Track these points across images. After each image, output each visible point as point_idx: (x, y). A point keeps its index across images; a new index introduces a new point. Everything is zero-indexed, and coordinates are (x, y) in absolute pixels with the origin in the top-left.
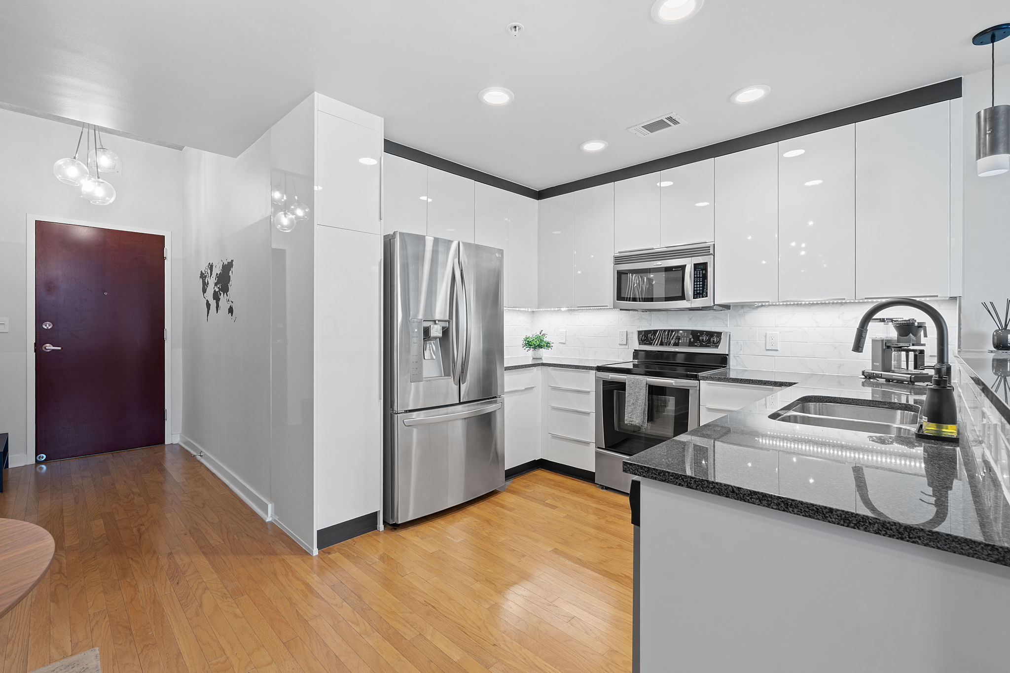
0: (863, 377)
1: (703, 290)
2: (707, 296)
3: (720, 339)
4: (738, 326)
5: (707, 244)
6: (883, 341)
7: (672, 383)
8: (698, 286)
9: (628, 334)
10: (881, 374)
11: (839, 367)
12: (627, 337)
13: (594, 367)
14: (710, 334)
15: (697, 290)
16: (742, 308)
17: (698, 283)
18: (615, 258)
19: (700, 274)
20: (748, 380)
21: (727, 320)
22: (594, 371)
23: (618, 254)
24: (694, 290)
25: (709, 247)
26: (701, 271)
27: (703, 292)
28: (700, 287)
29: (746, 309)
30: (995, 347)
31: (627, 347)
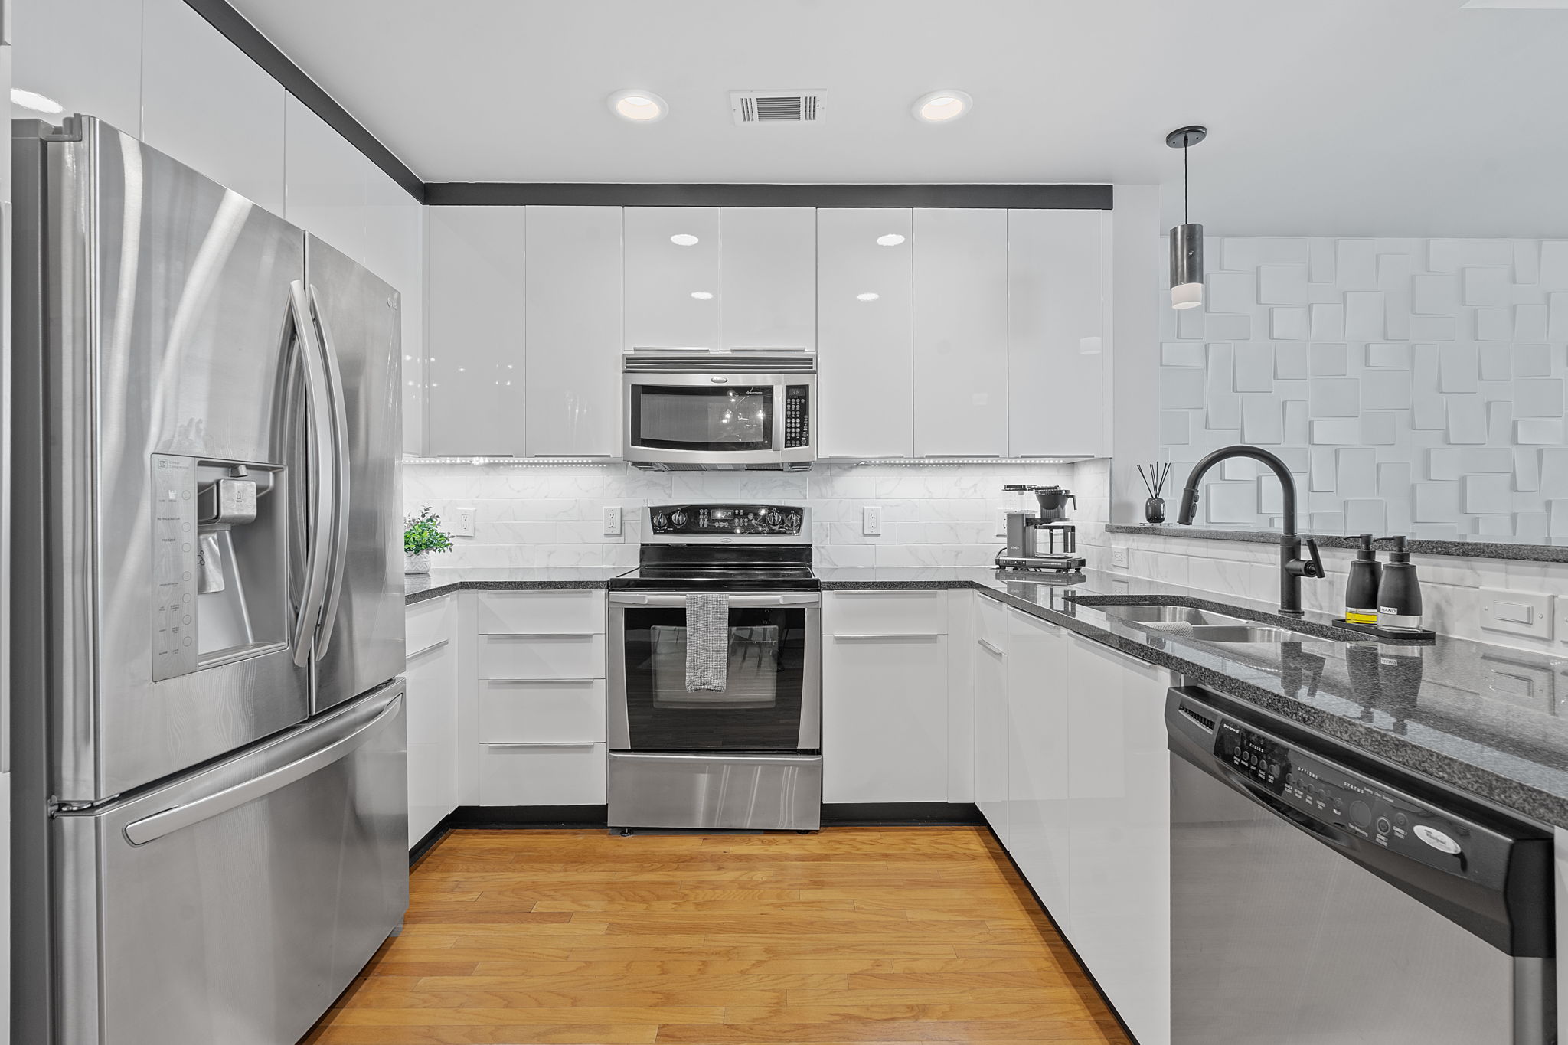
0: (998, 566)
1: (801, 433)
2: (807, 444)
3: (801, 519)
4: (822, 497)
5: (805, 353)
6: (1023, 515)
7: (778, 601)
8: (793, 425)
9: (624, 514)
10: (1025, 561)
11: (956, 556)
12: (622, 521)
13: (603, 582)
14: (785, 511)
15: (791, 433)
16: (828, 468)
17: (793, 421)
18: (627, 359)
19: (796, 405)
20: (900, 582)
21: (806, 488)
22: (603, 592)
23: (633, 353)
24: (786, 432)
25: (812, 359)
26: (798, 400)
27: (801, 436)
28: (796, 428)
29: (835, 471)
30: (1148, 520)
31: (621, 539)
